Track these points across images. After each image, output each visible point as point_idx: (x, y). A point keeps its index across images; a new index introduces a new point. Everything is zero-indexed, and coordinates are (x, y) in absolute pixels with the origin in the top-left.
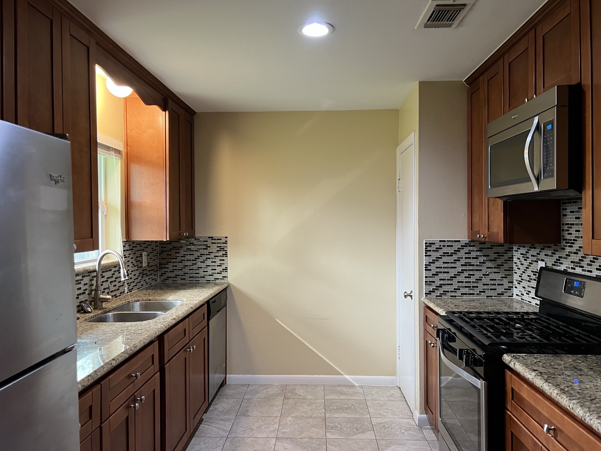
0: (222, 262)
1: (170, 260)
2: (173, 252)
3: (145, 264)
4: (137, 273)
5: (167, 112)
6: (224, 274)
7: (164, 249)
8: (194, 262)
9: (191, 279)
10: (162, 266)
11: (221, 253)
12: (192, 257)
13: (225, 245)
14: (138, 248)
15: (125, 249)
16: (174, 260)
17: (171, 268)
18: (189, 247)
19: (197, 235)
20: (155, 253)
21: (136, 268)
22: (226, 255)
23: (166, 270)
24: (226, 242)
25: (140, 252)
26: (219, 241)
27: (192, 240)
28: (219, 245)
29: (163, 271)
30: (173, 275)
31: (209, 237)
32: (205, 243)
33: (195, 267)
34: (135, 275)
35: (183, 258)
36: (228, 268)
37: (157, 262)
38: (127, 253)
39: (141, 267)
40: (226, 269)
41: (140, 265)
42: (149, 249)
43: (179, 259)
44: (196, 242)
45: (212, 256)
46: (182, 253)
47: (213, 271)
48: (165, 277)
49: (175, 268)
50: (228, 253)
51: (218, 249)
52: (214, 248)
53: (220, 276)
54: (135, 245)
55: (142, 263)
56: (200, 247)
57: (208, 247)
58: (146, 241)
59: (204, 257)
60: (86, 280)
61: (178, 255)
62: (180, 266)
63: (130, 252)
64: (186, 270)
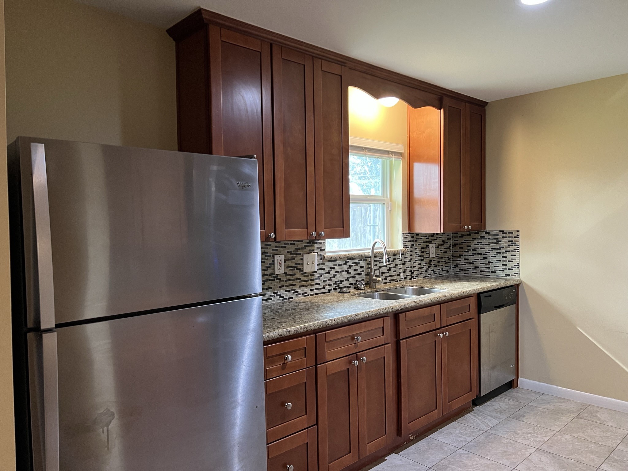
0: (513, 257)
1: (461, 253)
2: (465, 245)
3: (432, 255)
4: (423, 263)
5: (442, 110)
6: (515, 270)
7: (456, 242)
8: (485, 256)
9: (482, 273)
10: (455, 259)
11: (512, 248)
12: (483, 251)
13: (516, 239)
14: (424, 239)
15: (406, 240)
16: (466, 254)
17: (463, 261)
18: (480, 241)
19: (488, 228)
20: (446, 246)
21: (421, 258)
22: (517, 250)
23: (458, 262)
24: (518, 236)
25: (427, 244)
26: (511, 235)
27: (483, 234)
28: (510, 239)
29: (455, 263)
30: (464, 267)
31: (500, 231)
32: (496, 237)
33: (486, 261)
34: (420, 264)
35: (474, 252)
36: (520, 265)
37: (449, 254)
38: (409, 244)
39: (428, 257)
40: (517, 266)
41: (426, 255)
42: (439, 241)
43: (470, 253)
44: (486, 236)
45: (503, 250)
46: (473, 246)
47: (504, 267)
48: (457, 269)
49: (466, 261)
50: (520, 249)
51: (510, 243)
52: (504, 243)
53: (511, 272)
54: (419, 237)
55: (429, 253)
56: (491, 241)
57: (498, 241)
58: (434, 234)
59: (495, 252)
60: (363, 263)
61: (469, 248)
62: (471, 259)
63: (413, 243)
64: (477, 264)
